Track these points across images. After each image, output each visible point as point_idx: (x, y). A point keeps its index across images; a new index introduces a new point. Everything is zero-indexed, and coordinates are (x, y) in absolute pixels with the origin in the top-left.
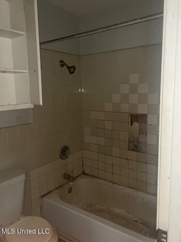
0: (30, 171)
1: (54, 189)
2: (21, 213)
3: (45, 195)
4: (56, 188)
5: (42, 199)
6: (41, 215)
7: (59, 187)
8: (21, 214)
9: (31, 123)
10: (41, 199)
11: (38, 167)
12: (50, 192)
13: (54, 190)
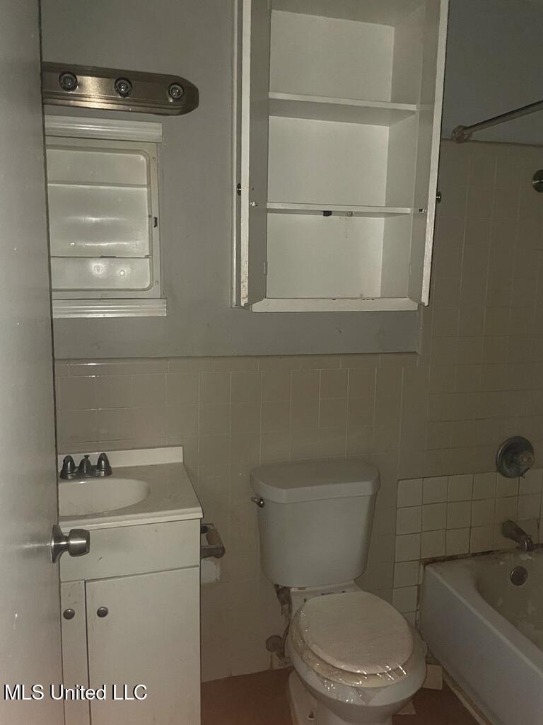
0: (399, 480)
1: (465, 555)
2: (355, 580)
3: (434, 561)
4: (474, 555)
5: (424, 567)
6: (417, 610)
7: (483, 553)
8: (353, 581)
9: (415, 352)
10: (422, 566)
11: (423, 478)
12: (452, 558)
13: (464, 557)
